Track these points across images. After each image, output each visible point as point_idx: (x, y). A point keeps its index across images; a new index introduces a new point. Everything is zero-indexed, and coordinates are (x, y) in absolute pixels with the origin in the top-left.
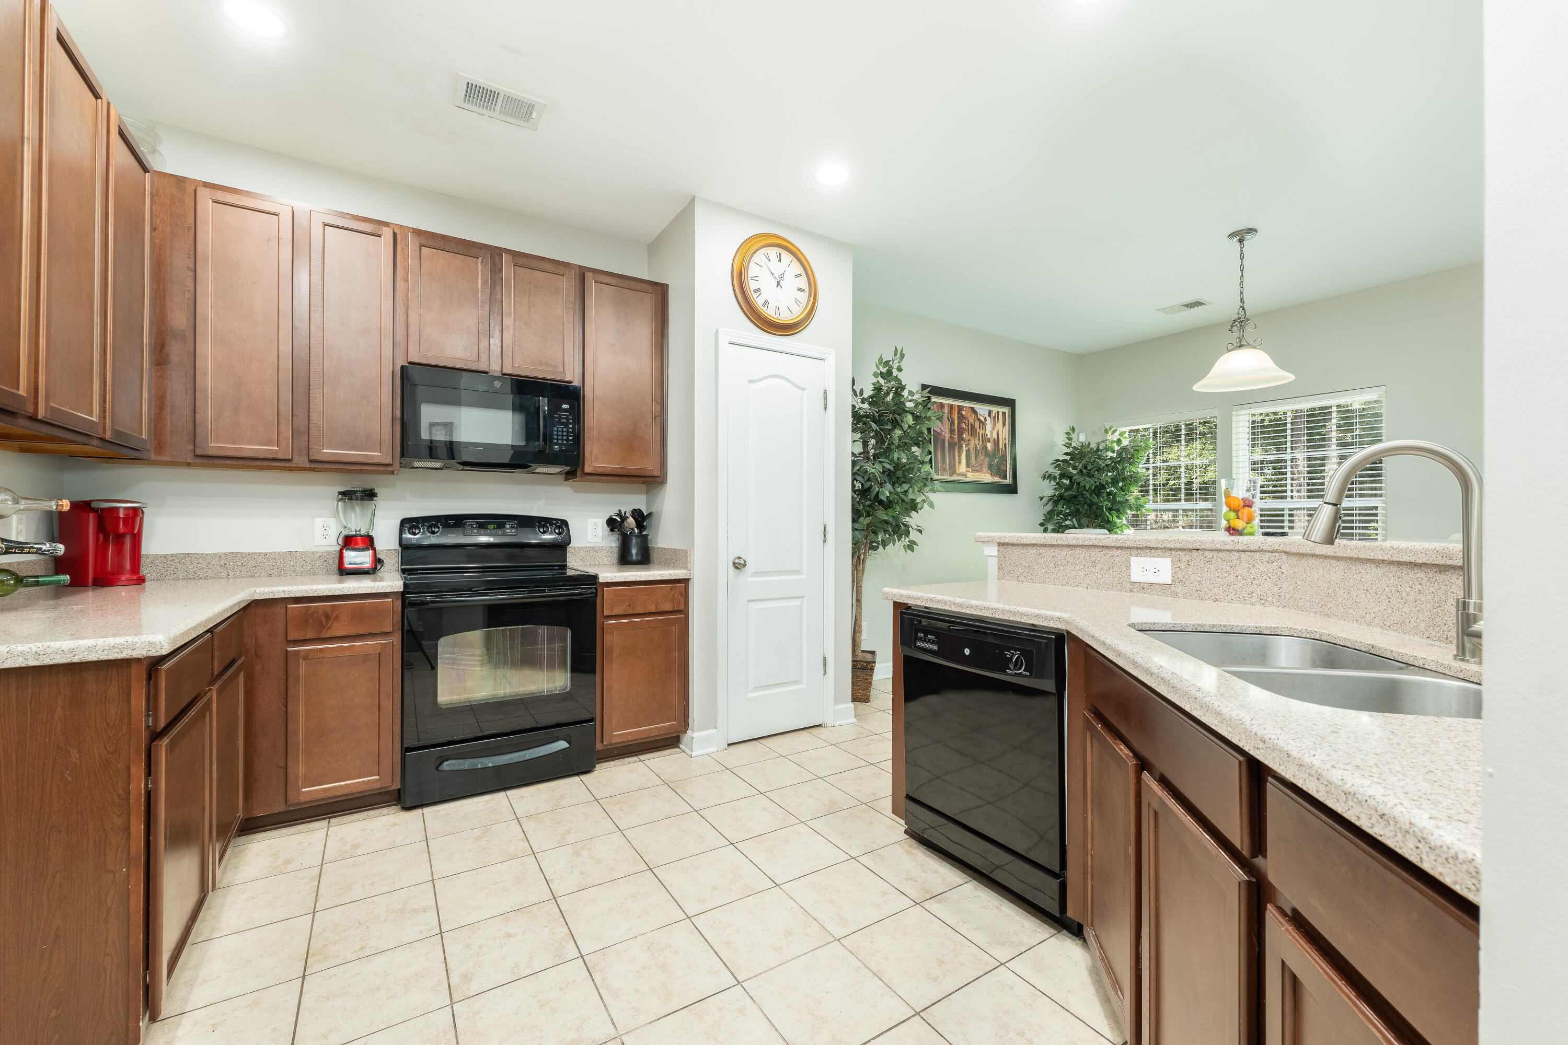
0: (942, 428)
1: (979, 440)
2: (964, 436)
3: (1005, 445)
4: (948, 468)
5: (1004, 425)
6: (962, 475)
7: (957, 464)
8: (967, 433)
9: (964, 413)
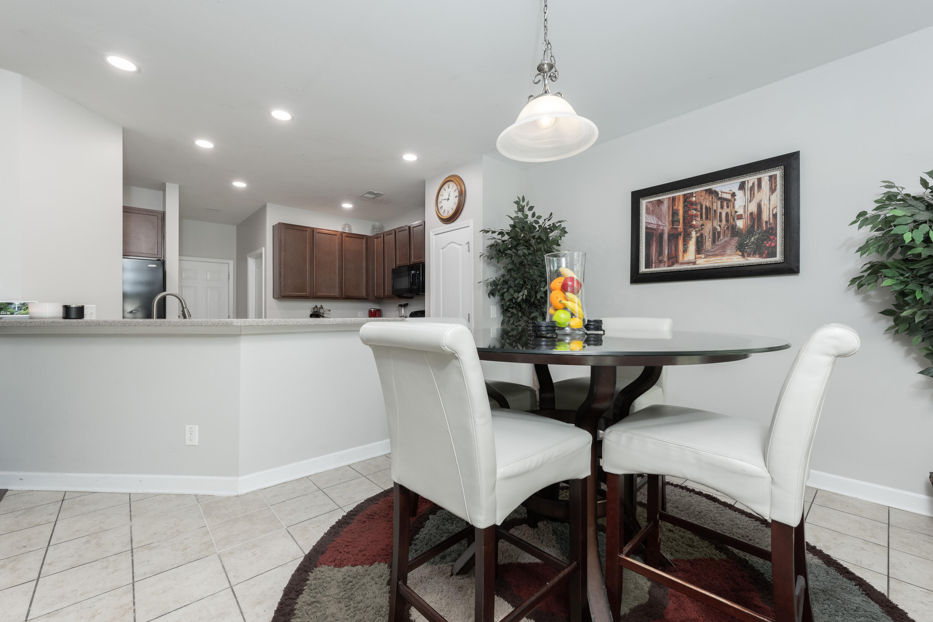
0: (660, 223)
1: (721, 221)
2: (694, 223)
3: (775, 216)
4: (666, 259)
5: (773, 190)
6: (688, 263)
7: (681, 253)
8: (699, 219)
9: (694, 199)
